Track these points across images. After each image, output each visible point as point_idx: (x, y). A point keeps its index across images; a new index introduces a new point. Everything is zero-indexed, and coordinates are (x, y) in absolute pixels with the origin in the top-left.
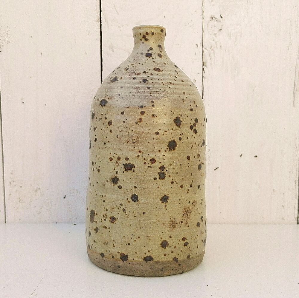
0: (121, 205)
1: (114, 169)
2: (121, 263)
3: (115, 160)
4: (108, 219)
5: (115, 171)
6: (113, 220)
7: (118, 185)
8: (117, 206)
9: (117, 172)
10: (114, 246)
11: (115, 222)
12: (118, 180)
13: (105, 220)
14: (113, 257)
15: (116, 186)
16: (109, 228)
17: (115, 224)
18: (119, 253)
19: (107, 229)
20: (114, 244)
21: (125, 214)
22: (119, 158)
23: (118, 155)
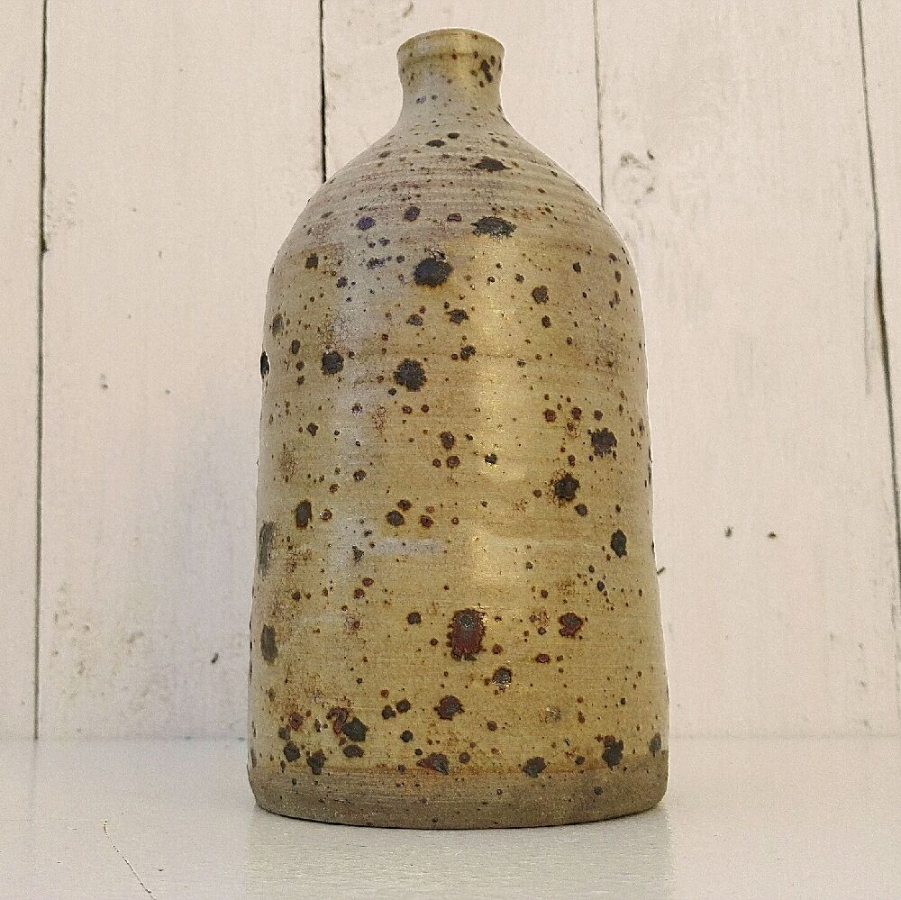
0: (591, 570)
1: (563, 450)
2: (605, 776)
3: (563, 417)
4: (554, 627)
5: (566, 454)
6: (571, 626)
7: (576, 502)
8: (579, 576)
9: (571, 460)
10: (581, 720)
11: (580, 634)
12: (576, 484)
13: (541, 632)
14: (580, 761)
15: (570, 507)
16: (559, 659)
17: (581, 638)
18: (599, 739)
19: (553, 663)
20: (580, 714)
21: (604, 598)
22: (577, 413)
23: (574, 403)
